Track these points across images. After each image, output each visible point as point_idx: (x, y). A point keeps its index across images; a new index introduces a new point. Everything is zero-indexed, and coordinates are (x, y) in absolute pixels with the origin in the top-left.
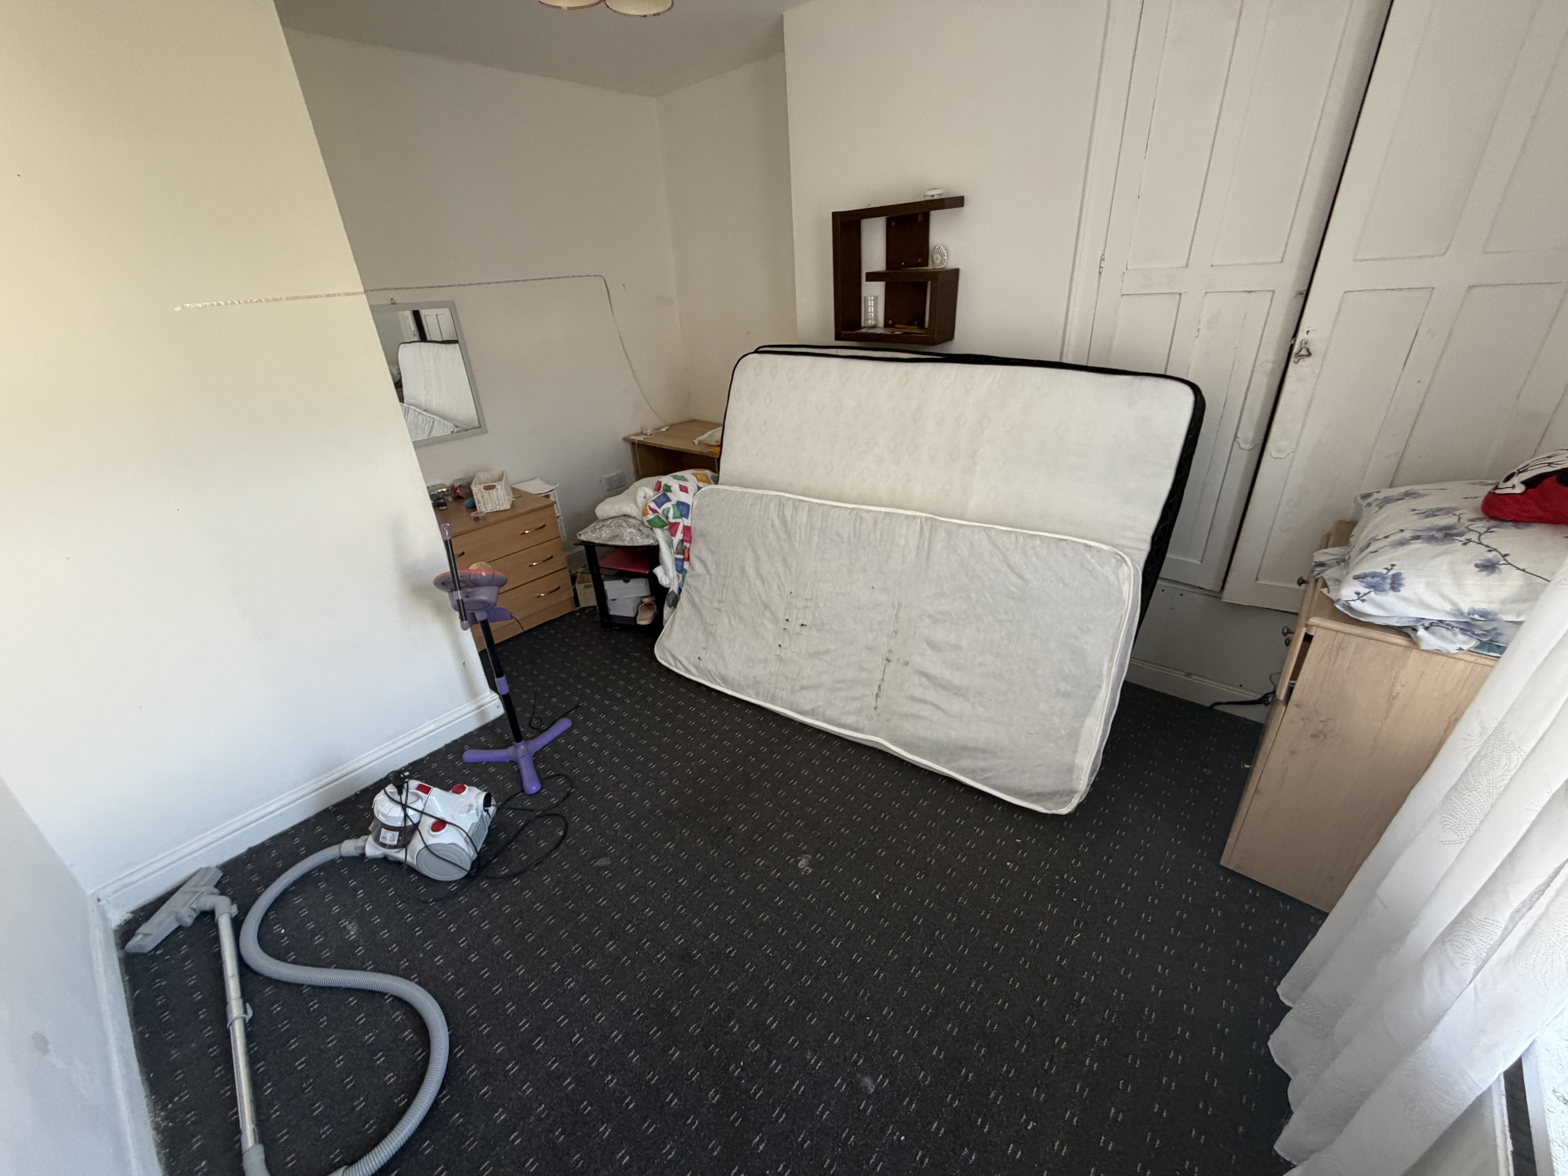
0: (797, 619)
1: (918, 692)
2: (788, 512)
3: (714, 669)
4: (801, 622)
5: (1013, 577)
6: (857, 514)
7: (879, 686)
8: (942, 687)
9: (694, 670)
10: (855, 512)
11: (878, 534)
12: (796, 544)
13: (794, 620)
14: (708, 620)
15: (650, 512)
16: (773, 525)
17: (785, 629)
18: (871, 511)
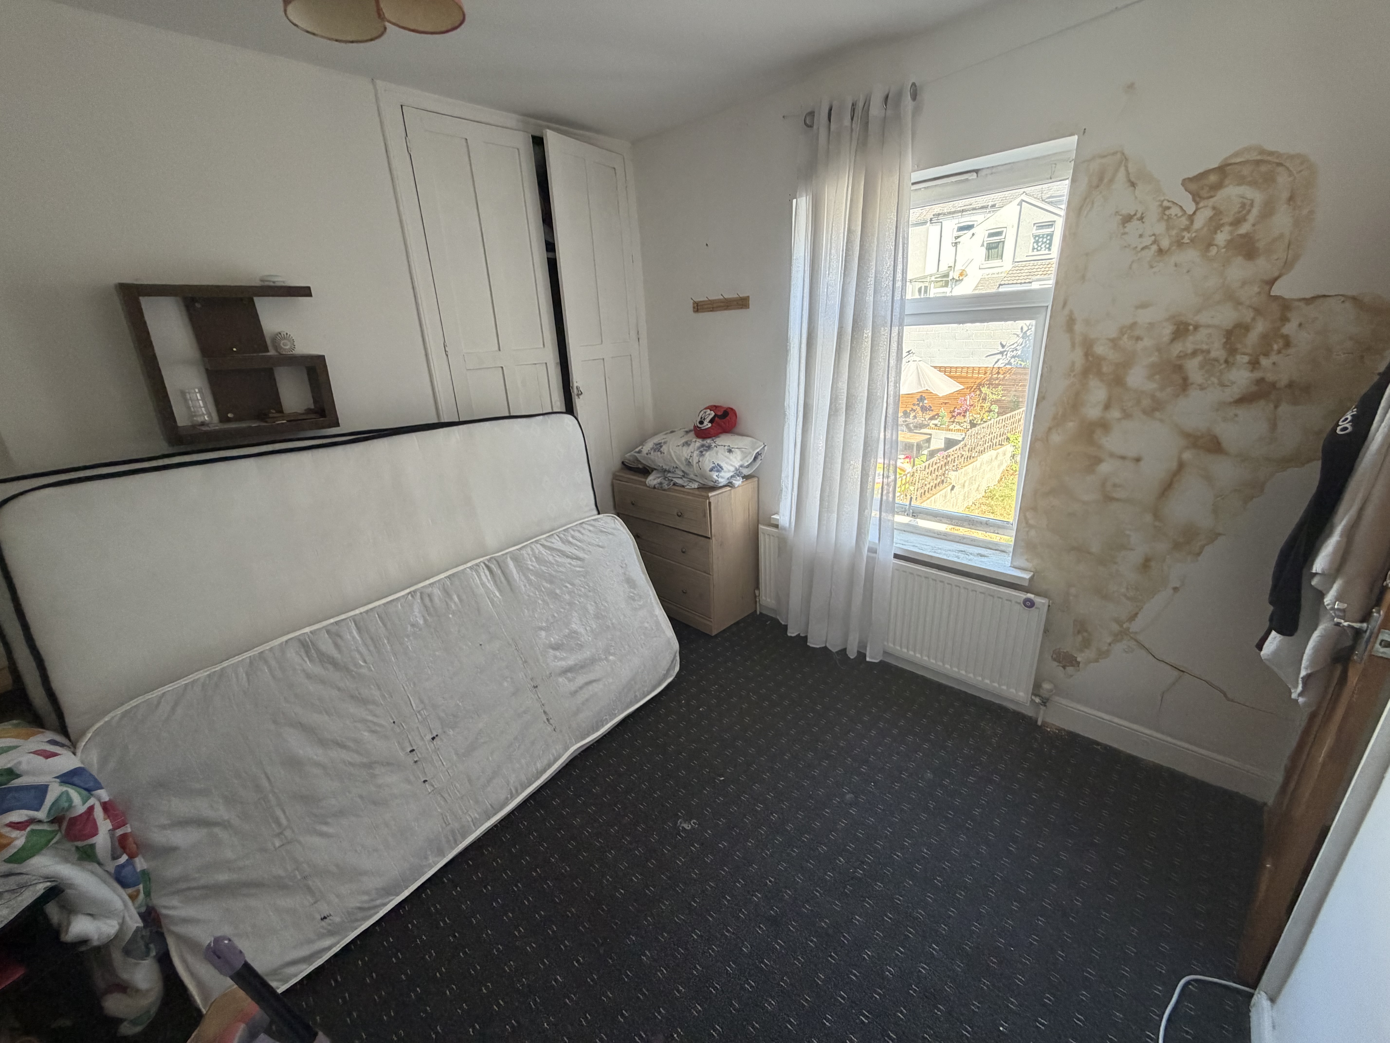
0: (422, 739)
1: (572, 687)
2: (327, 646)
3: (366, 898)
4: (429, 737)
5: (574, 562)
6: (421, 593)
7: (545, 712)
8: (582, 667)
9: (327, 942)
10: (418, 594)
11: (455, 598)
12: (364, 671)
13: (421, 743)
14: (281, 873)
15: (15, 834)
16: (309, 676)
17: (416, 762)
18: (435, 582)
